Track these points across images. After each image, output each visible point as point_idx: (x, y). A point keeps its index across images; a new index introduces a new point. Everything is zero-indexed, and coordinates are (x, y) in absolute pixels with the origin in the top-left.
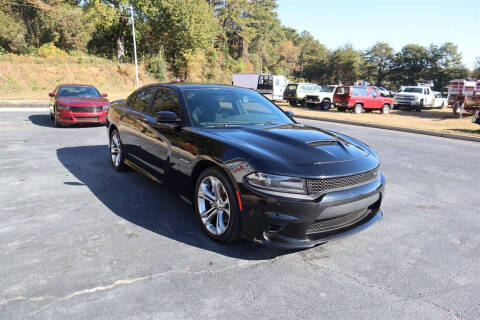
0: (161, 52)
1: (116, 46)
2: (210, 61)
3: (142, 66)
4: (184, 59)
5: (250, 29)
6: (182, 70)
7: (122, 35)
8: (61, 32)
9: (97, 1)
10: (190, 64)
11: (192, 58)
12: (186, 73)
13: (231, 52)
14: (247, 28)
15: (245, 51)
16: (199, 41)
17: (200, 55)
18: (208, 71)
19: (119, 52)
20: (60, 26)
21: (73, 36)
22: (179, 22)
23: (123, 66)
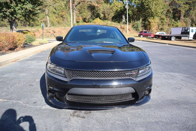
0: (141, 19)
1: (122, 18)
2: (162, 22)
3: (131, 25)
4: (149, 22)
5: (185, 6)
6: (148, 27)
7: (124, 13)
8: (104, 14)
9: (115, 1)
10: (152, 24)
11: (153, 21)
12: (150, 28)
13: (174, 17)
14: (183, 5)
15: (182, 17)
16: (156, 14)
17: (157, 20)
18: (161, 27)
19: (123, 20)
20: (104, 12)
21: (109, 15)
22: (147, 5)
23: (123, 26)
